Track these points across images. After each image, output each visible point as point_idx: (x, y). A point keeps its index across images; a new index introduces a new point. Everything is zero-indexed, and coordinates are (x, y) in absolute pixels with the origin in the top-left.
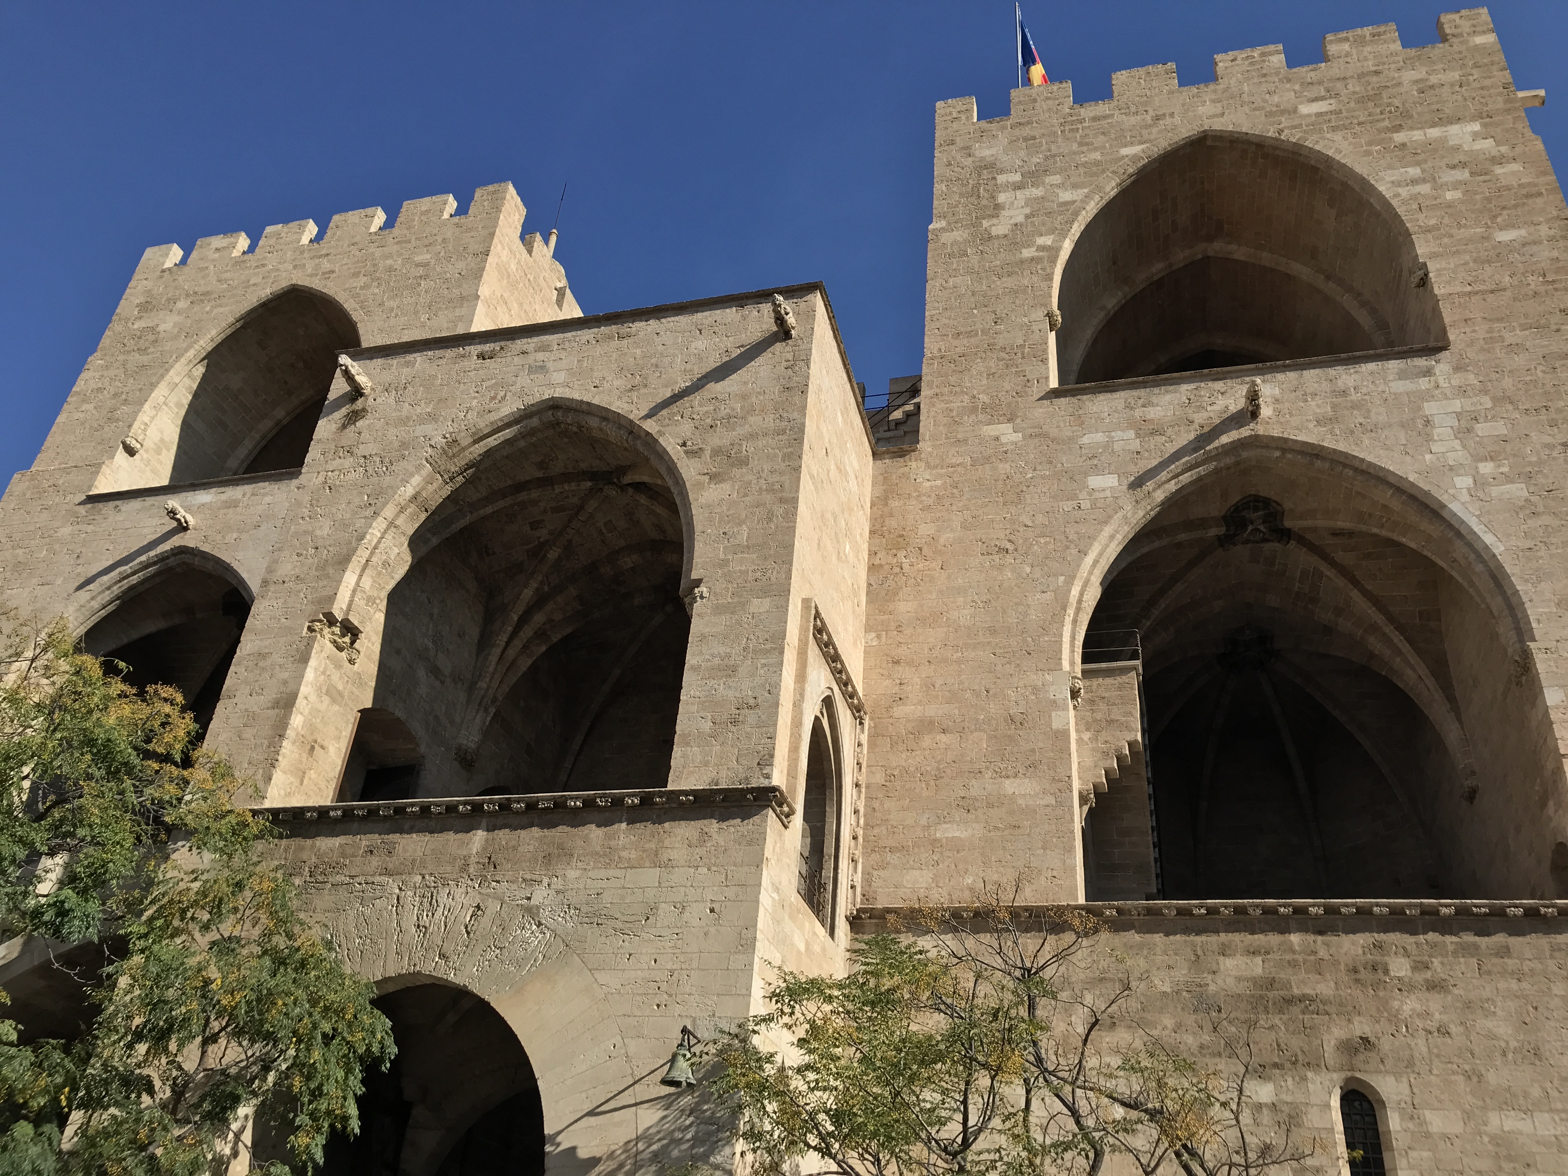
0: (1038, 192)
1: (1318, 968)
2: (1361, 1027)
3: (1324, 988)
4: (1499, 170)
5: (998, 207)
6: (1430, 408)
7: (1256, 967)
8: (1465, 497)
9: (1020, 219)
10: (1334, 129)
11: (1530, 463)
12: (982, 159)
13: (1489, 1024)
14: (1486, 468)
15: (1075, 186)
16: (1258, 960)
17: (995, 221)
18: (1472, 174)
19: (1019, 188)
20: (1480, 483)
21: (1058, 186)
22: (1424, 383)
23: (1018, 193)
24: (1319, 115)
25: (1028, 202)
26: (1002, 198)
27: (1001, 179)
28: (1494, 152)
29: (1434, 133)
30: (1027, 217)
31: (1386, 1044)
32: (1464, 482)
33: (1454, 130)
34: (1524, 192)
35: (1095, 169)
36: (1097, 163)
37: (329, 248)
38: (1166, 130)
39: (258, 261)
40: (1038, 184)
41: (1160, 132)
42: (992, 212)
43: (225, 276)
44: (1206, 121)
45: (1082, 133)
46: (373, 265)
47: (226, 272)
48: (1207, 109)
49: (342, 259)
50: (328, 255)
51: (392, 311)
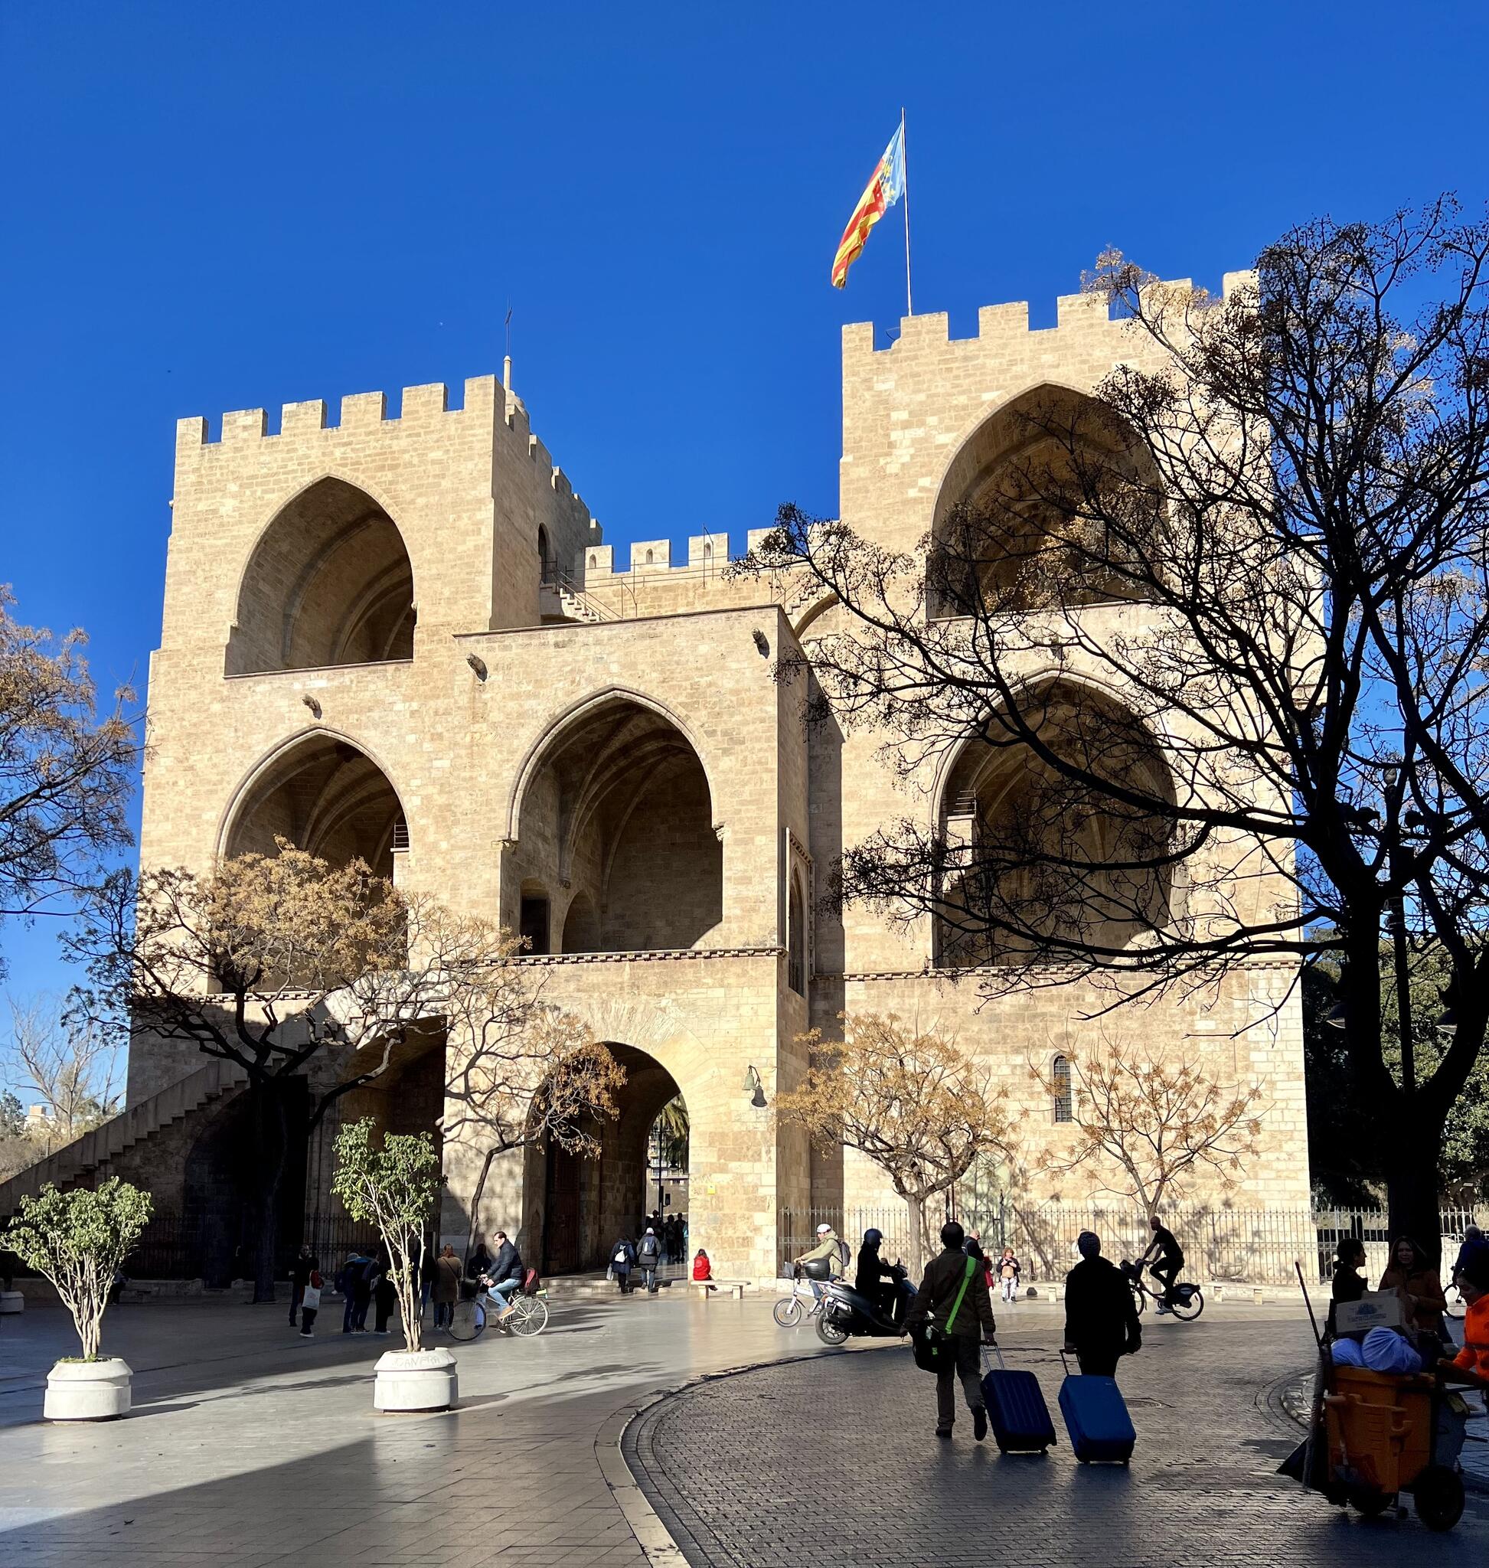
0: (920, 432)
5: (891, 445)
9: (906, 459)
12: (879, 394)
15: (949, 430)
17: (889, 459)
19: (906, 427)
21: (935, 428)
23: (905, 432)
25: (915, 441)
26: (895, 436)
27: (895, 416)
30: (912, 457)
35: (962, 413)
36: (965, 408)
37: (349, 435)
38: (1016, 377)
39: (287, 444)
40: (922, 424)
41: (1012, 378)
42: (886, 450)
43: (262, 459)
44: (1046, 371)
45: (955, 372)
46: (393, 459)
47: (262, 454)
48: (1048, 358)
49: (364, 449)
50: (350, 443)
51: (422, 510)
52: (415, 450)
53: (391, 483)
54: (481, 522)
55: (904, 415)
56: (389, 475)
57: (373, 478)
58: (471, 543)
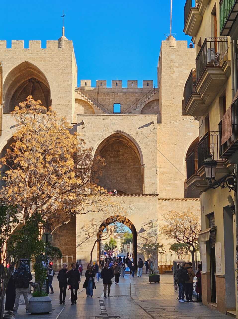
5: (174, 72)
12: (171, 59)
17: (173, 75)
21: (184, 69)
23: (177, 69)
25: (179, 72)
27: (174, 65)
30: (179, 75)
37: (32, 51)
39: (13, 51)
40: (181, 67)
43: (7, 54)
45: (189, 56)
46: (45, 59)
47: (6, 53)
49: (36, 55)
50: (32, 53)
51: (53, 73)
52: (50, 57)
53: (44, 65)
54: (69, 79)
55: (177, 65)
56: (43, 63)
57: (39, 63)
58: (66, 84)
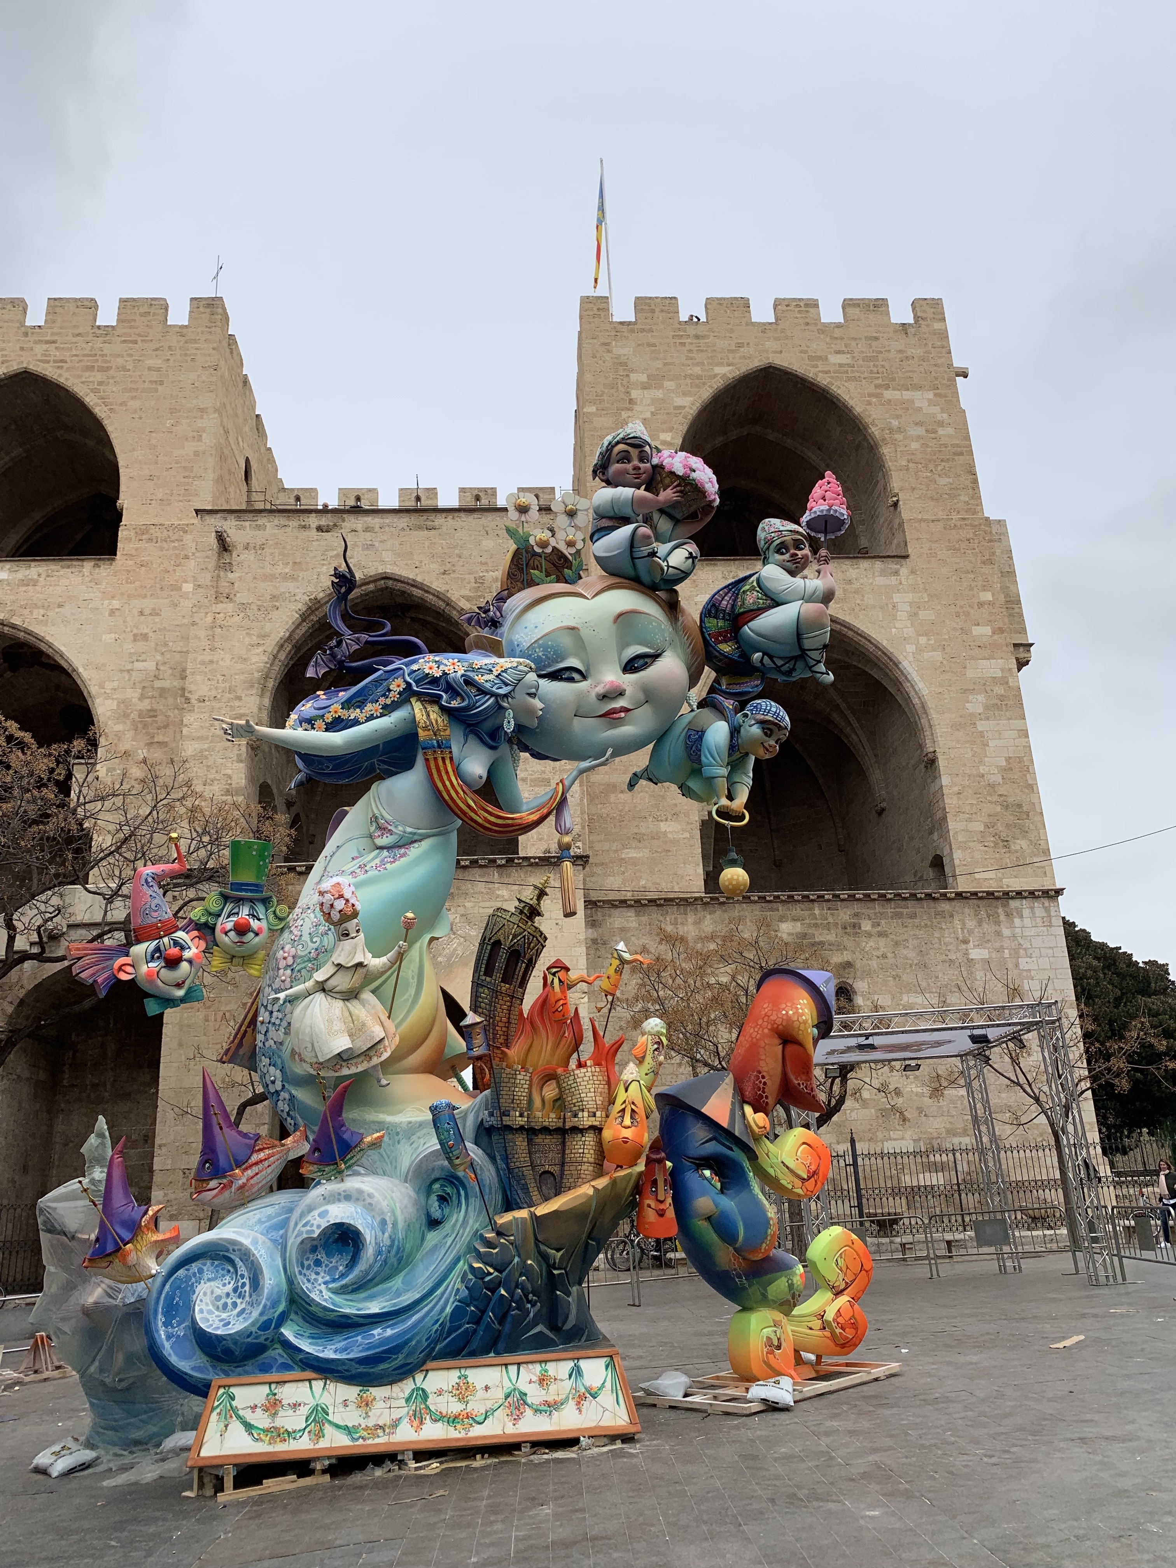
1: (828, 926)
2: (847, 956)
3: (830, 937)
4: (941, 431)
5: (631, 401)
6: (896, 598)
7: (798, 927)
8: (911, 659)
9: (647, 415)
10: (849, 379)
11: (945, 640)
12: (618, 357)
13: (905, 952)
14: (923, 640)
15: (685, 394)
16: (799, 924)
18: (927, 431)
19: (645, 388)
20: (920, 650)
22: (893, 580)
23: (646, 392)
24: (840, 365)
25: (654, 401)
26: (635, 394)
27: (634, 377)
28: (939, 417)
29: (907, 395)
31: (858, 964)
32: (911, 648)
33: (918, 395)
34: (954, 450)
35: (697, 381)
36: (699, 377)
37: (53, 334)
38: (744, 357)
40: (659, 387)
41: (741, 358)
42: (628, 405)
44: (771, 355)
45: (688, 347)
46: (105, 362)
48: (771, 345)
49: (70, 349)
50: (54, 342)
51: (135, 412)
52: (131, 355)
53: (100, 383)
54: (203, 430)
55: (643, 378)
56: (99, 376)
57: (80, 377)
58: (190, 448)
